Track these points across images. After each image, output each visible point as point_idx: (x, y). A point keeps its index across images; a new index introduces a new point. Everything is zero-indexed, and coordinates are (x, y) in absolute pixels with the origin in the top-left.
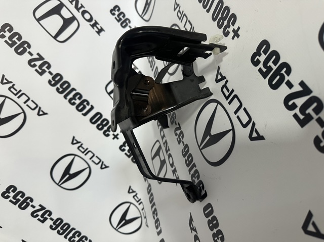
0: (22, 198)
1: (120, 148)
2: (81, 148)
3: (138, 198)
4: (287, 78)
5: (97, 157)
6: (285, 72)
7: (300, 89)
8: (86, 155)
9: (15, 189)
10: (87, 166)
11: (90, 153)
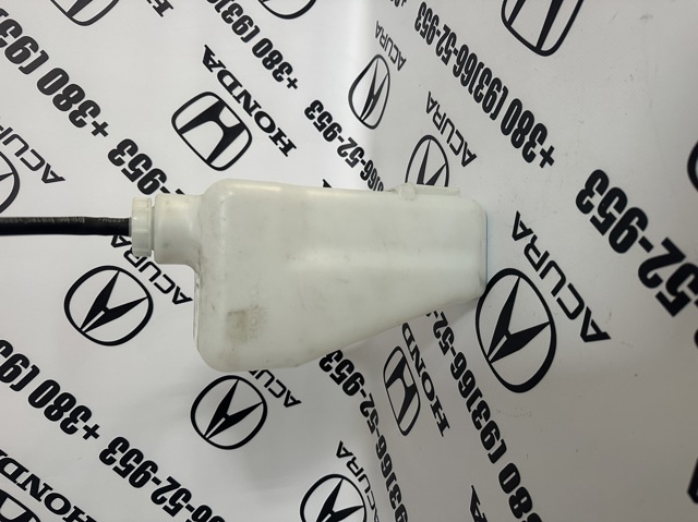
1: (322, 363)
3: (357, 468)
4: (641, 234)
5: (278, 381)
6: (638, 223)
7: (663, 251)
8: (257, 378)
9: (126, 444)
10: (260, 401)
11: (266, 373)
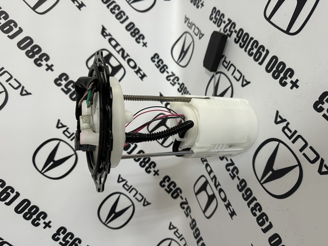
0: (71, 239)
1: (161, 184)
2: (125, 186)
3: (179, 234)
5: (140, 194)
8: (130, 192)
9: (65, 230)
10: (131, 204)
11: (134, 190)
